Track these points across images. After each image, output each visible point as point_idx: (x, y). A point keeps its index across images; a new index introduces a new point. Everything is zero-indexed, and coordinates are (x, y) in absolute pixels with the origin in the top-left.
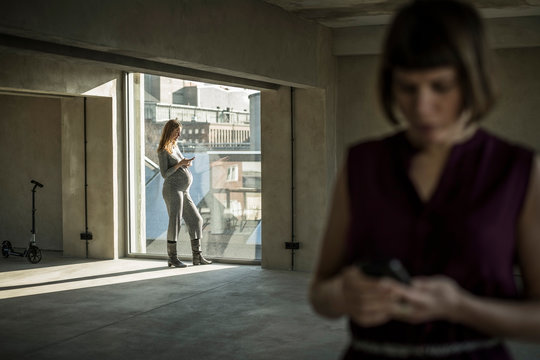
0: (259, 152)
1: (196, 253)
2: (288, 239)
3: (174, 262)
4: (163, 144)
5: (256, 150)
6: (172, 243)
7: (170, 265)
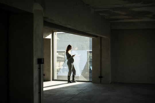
0: (92, 50)
1: (73, 79)
2: (100, 76)
3: (69, 82)
4: (67, 51)
5: (91, 50)
6: (69, 77)
7: (68, 82)
